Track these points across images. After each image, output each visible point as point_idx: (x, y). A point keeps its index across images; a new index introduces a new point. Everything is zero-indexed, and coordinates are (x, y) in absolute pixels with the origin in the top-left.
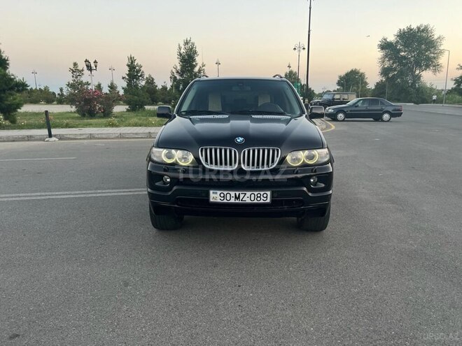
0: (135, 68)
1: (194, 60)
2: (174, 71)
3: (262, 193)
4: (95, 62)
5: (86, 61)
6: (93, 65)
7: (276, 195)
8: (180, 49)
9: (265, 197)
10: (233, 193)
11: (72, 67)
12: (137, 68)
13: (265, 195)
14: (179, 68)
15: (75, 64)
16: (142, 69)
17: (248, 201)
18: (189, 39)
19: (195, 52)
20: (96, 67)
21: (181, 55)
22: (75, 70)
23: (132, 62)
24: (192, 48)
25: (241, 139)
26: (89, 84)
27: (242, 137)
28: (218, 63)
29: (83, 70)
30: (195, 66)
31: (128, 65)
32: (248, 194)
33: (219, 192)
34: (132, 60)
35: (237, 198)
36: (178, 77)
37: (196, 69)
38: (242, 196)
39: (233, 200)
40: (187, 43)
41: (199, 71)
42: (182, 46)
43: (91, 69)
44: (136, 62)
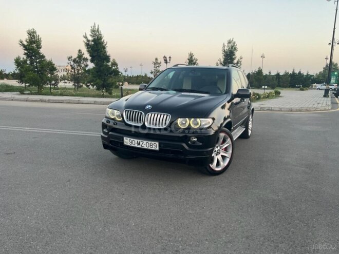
0: (193, 61)
1: (234, 55)
2: (219, 62)
3: (153, 143)
4: (170, 57)
5: (164, 57)
6: (168, 60)
7: (162, 145)
8: (224, 46)
9: (155, 146)
10: (136, 140)
11: (154, 61)
12: (194, 61)
13: (155, 145)
14: (222, 60)
15: (156, 59)
16: (197, 62)
17: (145, 147)
18: (231, 39)
19: (235, 49)
20: (170, 61)
21: (224, 51)
22: (157, 63)
23: (191, 57)
24: (234, 46)
25: (149, 106)
27: (150, 105)
28: (263, 57)
29: (160, 63)
30: (234, 59)
31: (188, 59)
32: (145, 142)
33: (129, 139)
35: (139, 144)
37: (235, 61)
38: (141, 143)
39: (136, 145)
40: (230, 42)
41: (237, 63)
42: (226, 44)
43: (166, 63)
44: (194, 57)
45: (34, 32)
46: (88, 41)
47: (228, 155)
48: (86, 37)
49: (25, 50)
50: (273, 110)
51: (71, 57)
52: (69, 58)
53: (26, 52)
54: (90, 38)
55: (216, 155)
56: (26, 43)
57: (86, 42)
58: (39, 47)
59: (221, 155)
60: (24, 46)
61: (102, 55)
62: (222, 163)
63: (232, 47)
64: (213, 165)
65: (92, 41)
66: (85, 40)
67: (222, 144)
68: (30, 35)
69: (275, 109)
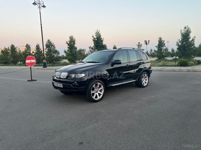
0: (161, 42)
1: (189, 36)
2: (178, 41)
4: (149, 41)
5: (145, 41)
6: (148, 42)
8: (181, 31)
11: (138, 44)
14: (181, 40)
15: (139, 43)
16: (164, 42)
18: (187, 26)
20: (149, 43)
21: (182, 34)
23: (160, 40)
24: (189, 30)
26: (144, 50)
29: (142, 45)
30: (190, 38)
31: (158, 41)
33: (55, 83)
34: (160, 39)
36: (180, 44)
37: (190, 40)
40: (185, 28)
42: (183, 30)
43: (147, 44)
44: (162, 39)
45: (72, 37)
46: (94, 38)
47: (102, 93)
48: (93, 37)
49: (68, 46)
50: (197, 71)
51: (91, 47)
52: (90, 48)
53: (69, 46)
54: (95, 37)
55: (96, 93)
56: (68, 42)
57: (93, 39)
58: (74, 44)
59: (98, 93)
60: (68, 44)
61: (100, 45)
62: (98, 97)
63: (187, 31)
64: (94, 97)
65: (96, 38)
66: (93, 38)
67: (99, 88)
68: (70, 38)
69: (198, 71)
